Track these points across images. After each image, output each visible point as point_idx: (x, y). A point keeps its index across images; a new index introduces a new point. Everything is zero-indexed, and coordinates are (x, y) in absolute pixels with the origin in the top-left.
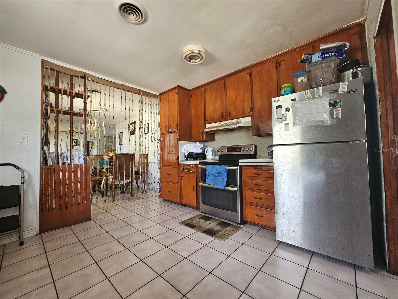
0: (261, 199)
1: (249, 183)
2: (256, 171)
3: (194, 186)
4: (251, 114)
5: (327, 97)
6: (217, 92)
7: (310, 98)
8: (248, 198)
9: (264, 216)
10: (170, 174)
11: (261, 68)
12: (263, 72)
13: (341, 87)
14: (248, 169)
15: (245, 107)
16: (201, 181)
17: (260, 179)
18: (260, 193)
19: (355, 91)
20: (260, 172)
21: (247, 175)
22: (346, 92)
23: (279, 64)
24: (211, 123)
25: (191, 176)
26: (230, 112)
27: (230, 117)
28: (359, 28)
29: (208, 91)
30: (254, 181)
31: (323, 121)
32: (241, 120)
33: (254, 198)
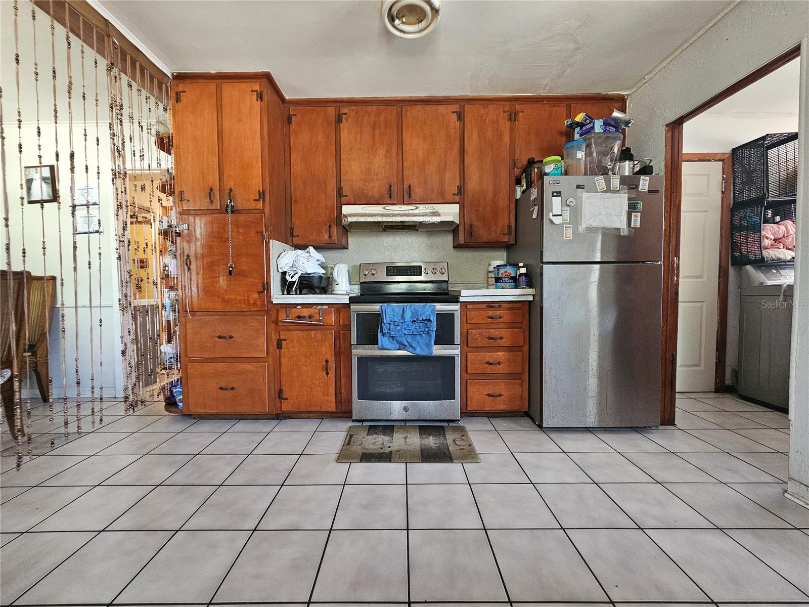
0: (499, 363)
1: (476, 337)
2: (491, 312)
3: (327, 361)
4: (457, 198)
5: (625, 193)
6: (377, 132)
7: (604, 189)
8: (473, 366)
9: (502, 393)
10: (231, 337)
11: (482, 111)
12: (487, 121)
13: (641, 182)
14: (474, 310)
15: (447, 182)
16: (357, 345)
17: (498, 326)
18: (496, 353)
19: (656, 192)
20: (498, 313)
21: (473, 321)
22: (647, 191)
23: (515, 114)
24: (356, 203)
25: (318, 335)
26: (410, 186)
27: (410, 196)
28: (621, 104)
29: (350, 120)
30: (486, 333)
31: (619, 229)
32: (437, 208)
33: (486, 363)
